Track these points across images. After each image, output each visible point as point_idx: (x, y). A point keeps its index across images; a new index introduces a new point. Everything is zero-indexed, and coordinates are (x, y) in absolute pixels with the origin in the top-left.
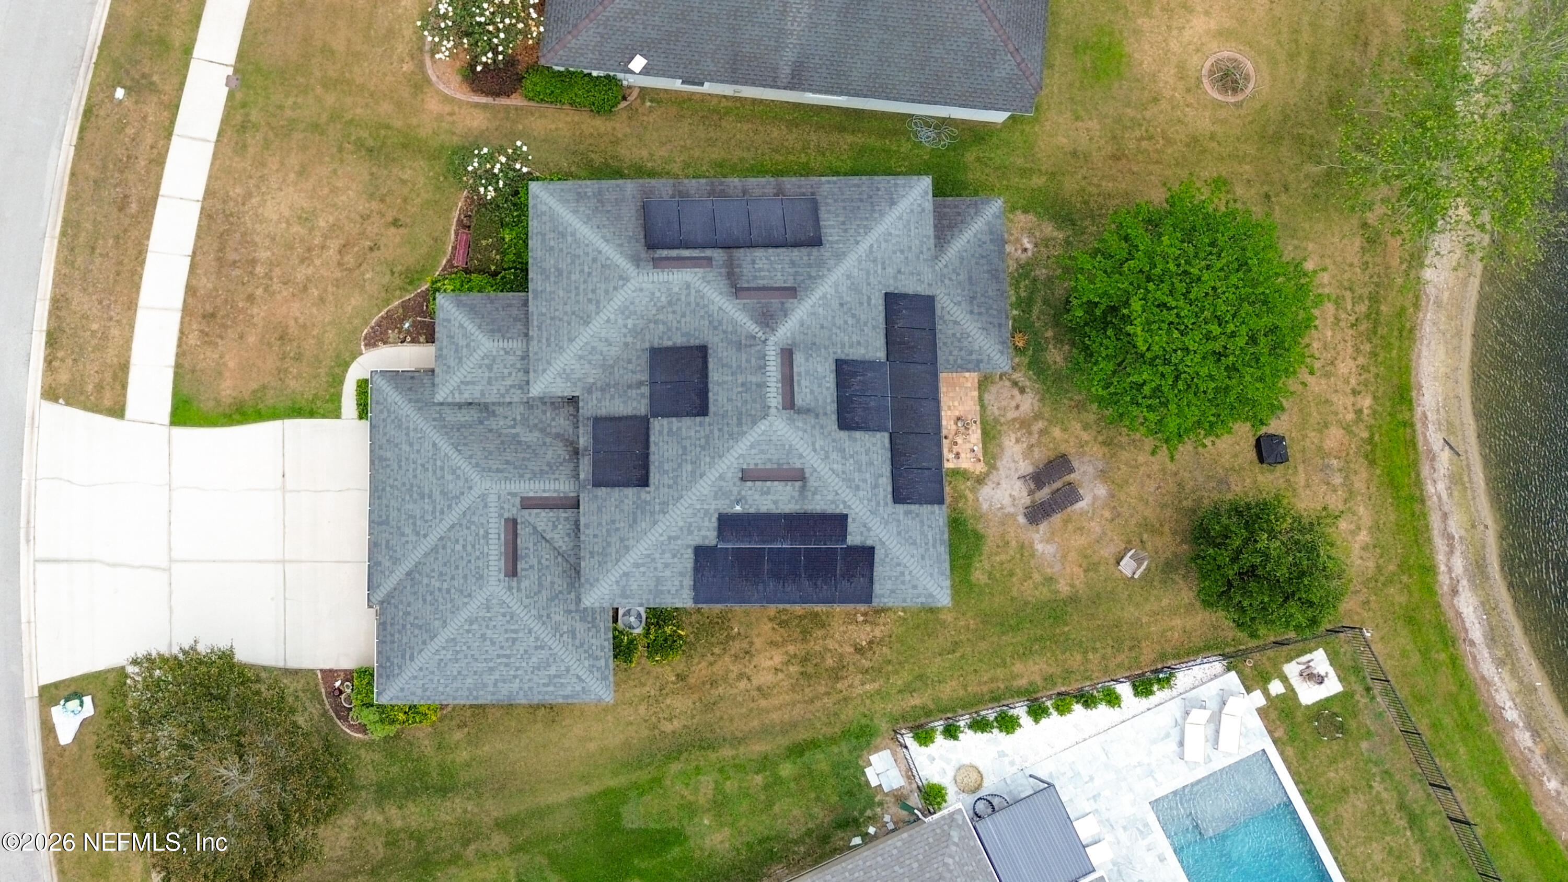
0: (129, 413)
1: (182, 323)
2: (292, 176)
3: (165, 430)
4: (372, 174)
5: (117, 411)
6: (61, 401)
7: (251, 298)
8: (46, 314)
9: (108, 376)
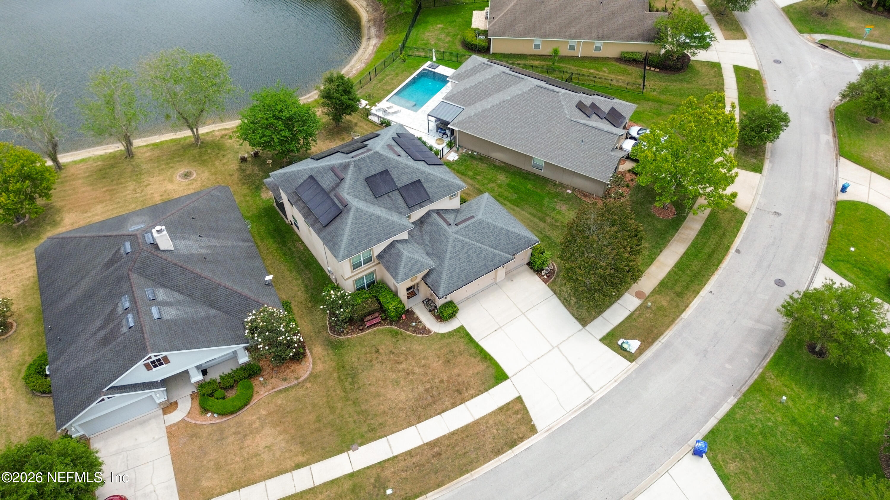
0: (517, 395)
1: (469, 400)
2: (381, 398)
3: (512, 379)
4: (363, 371)
5: (519, 400)
6: (532, 423)
7: (442, 382)
8: (504, 454)
9: (509, 412)
